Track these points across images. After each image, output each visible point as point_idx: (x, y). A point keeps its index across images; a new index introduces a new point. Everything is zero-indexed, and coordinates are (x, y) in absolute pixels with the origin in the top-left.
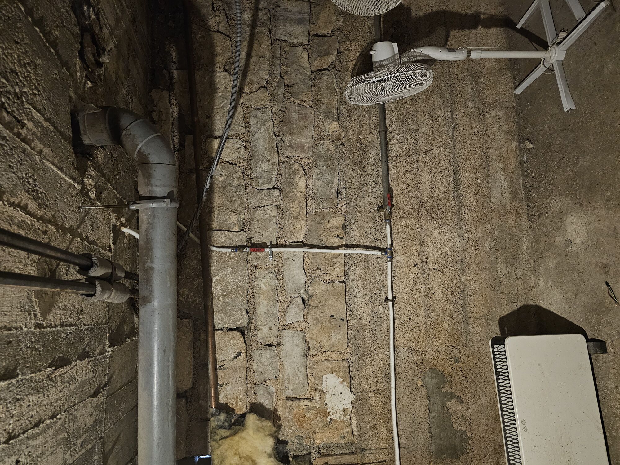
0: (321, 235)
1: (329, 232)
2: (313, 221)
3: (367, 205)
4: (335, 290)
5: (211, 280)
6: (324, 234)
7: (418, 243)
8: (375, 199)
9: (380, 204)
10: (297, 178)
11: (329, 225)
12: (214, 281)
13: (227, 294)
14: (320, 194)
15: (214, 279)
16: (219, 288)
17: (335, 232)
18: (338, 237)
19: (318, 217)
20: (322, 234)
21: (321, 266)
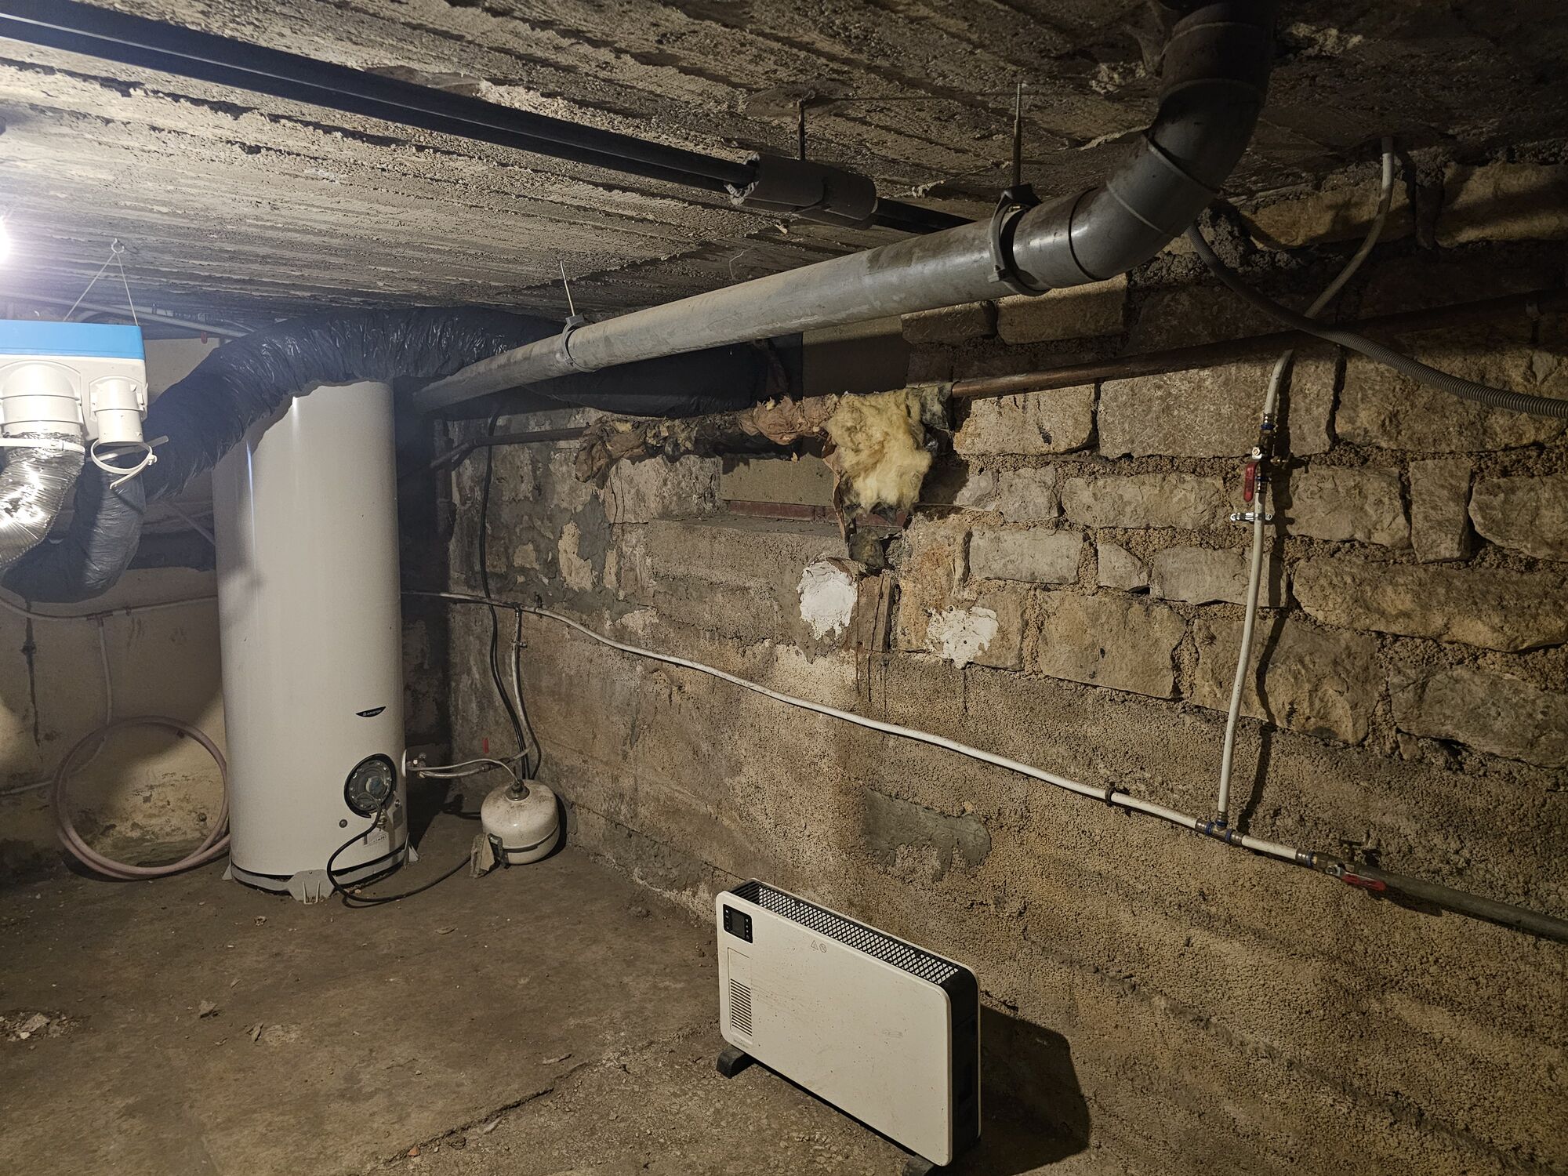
0: (1302, 662)
1: (1307, 687)
2: (1348, 647)
4: (1157, 671)
5: (1203, 367)
6: (1303, 672)
10: (1496, 621)
11: (1331, 691)
12: (1201, 373)
13: (1168, 407)
14: (1440, 686)
15: (1206, 373)
16: (1185, 386)
17: (1306, 704)
18: (1292, 711)
19: (1359, 663)
20: (1304, 666)
21: (1218, 647)
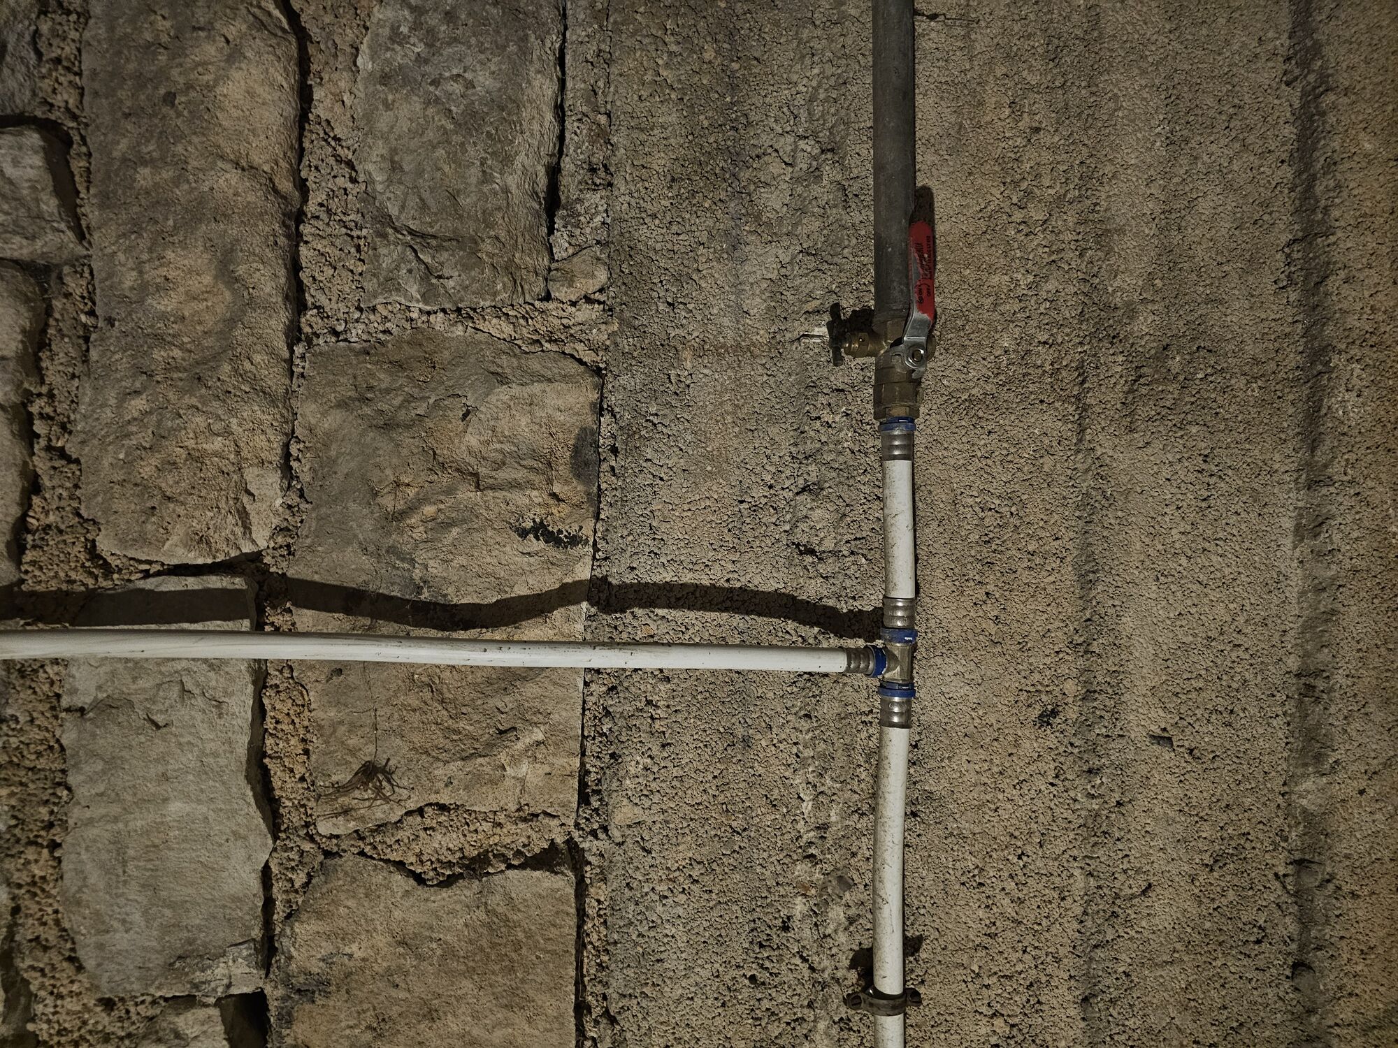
0: (400, 516)
1: (467, 494)
2: (342, 404)
3: (756, 304)
4: (498, 925)
6: (429, 510)
7: (1068, 575)
8: (811, 263)
9: (849, 305)
10: (211, 51)
11: (472, 440)
14: (413, 202)
17: (520, 499)
18: (540, 530)
19: (384, 379)
20: (412, 509)
21: (393, 752)
